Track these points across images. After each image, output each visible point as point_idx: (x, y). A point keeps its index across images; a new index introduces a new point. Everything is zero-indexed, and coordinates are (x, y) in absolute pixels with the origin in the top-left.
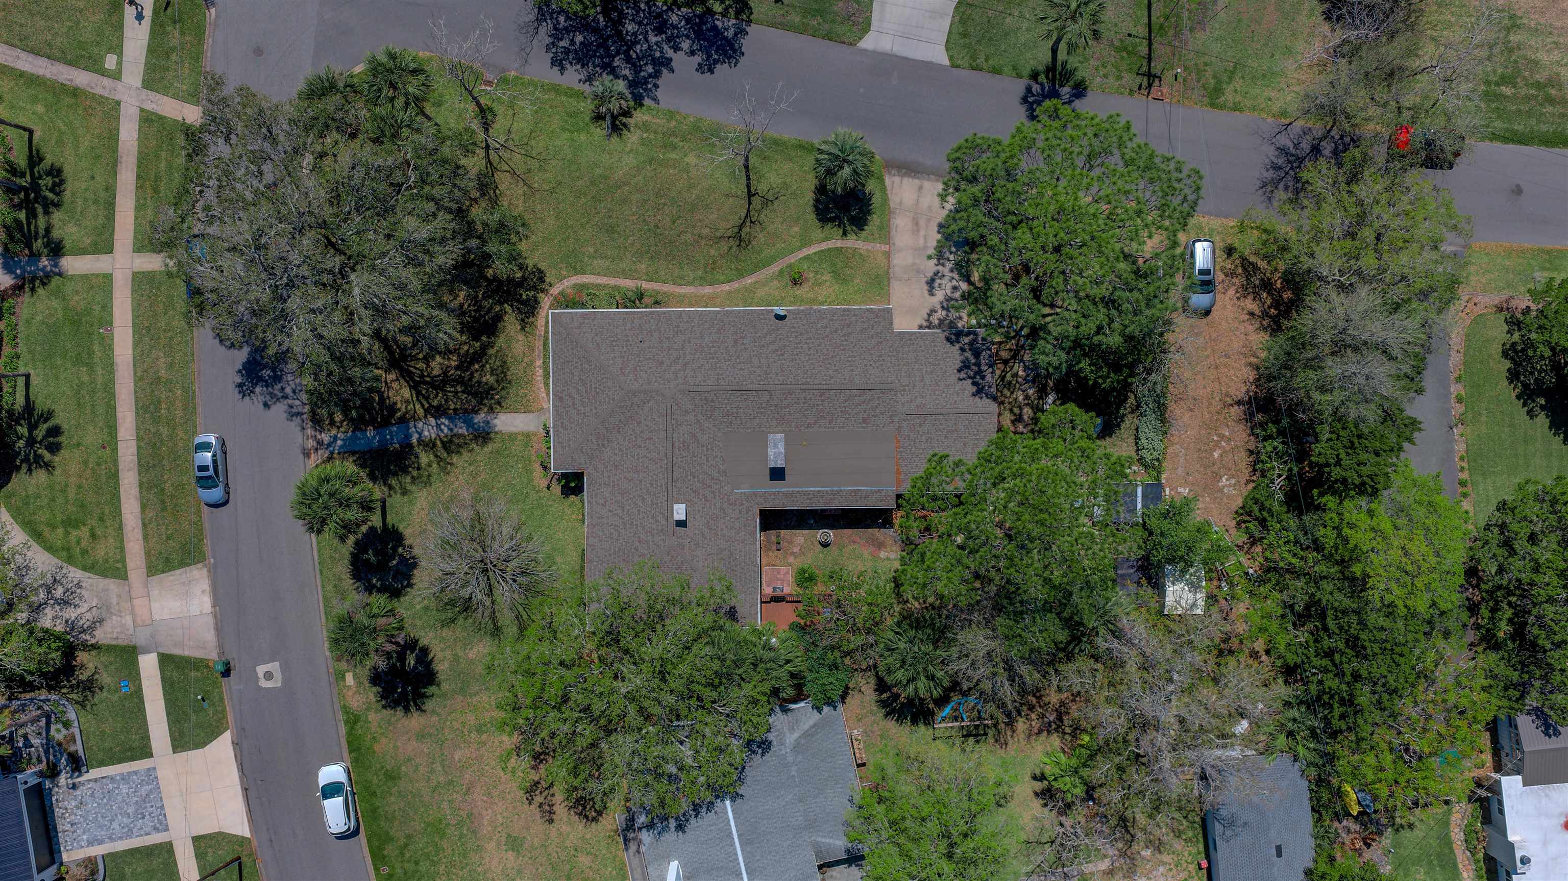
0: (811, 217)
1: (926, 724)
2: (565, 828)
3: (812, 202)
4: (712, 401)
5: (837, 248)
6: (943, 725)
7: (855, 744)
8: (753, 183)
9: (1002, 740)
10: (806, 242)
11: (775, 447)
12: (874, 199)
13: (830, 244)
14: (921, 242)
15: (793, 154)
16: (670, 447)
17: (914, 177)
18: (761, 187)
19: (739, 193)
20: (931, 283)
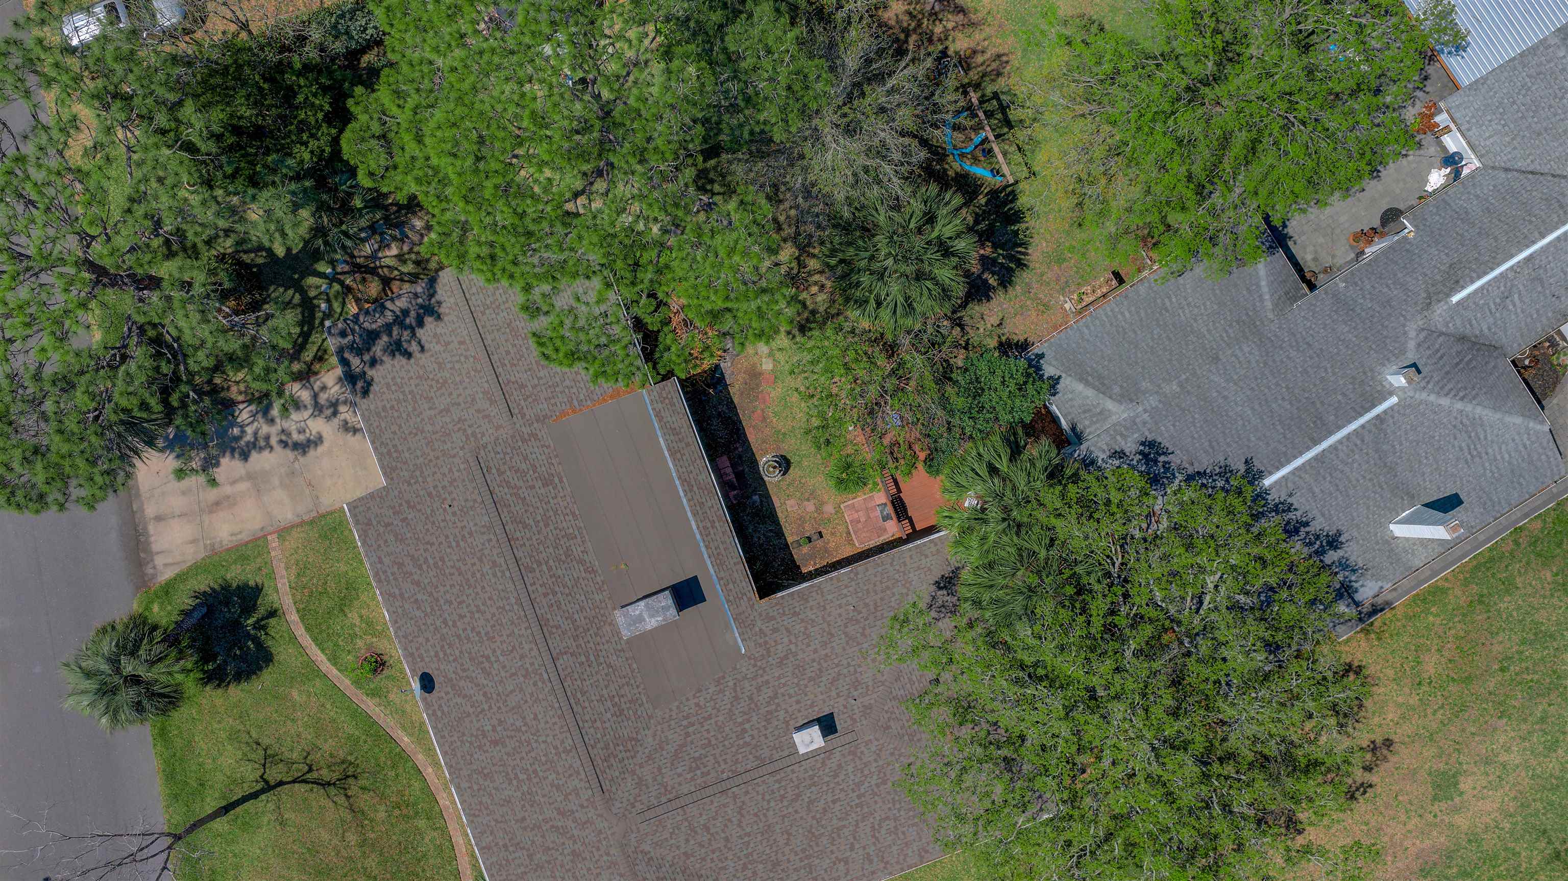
0: (268, 676)
1: (1015, 199)
2: (1391, 715)
3: (244, 685)
4: (607, 747)
5: (302, 618)
6: (1005, 169)
7: (1088, 300)
8: (247, 789)
9: (994, 65)
10: (312, 671)
11: (640, 619)
12: (203, 588)
13: (300, 632)
14: (243, 486)
15: (178, 743)
16: (710, 791)
17: (146, 533)
18: (250, 774)
19: (271, 806)
20: (303, 447)
